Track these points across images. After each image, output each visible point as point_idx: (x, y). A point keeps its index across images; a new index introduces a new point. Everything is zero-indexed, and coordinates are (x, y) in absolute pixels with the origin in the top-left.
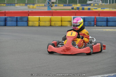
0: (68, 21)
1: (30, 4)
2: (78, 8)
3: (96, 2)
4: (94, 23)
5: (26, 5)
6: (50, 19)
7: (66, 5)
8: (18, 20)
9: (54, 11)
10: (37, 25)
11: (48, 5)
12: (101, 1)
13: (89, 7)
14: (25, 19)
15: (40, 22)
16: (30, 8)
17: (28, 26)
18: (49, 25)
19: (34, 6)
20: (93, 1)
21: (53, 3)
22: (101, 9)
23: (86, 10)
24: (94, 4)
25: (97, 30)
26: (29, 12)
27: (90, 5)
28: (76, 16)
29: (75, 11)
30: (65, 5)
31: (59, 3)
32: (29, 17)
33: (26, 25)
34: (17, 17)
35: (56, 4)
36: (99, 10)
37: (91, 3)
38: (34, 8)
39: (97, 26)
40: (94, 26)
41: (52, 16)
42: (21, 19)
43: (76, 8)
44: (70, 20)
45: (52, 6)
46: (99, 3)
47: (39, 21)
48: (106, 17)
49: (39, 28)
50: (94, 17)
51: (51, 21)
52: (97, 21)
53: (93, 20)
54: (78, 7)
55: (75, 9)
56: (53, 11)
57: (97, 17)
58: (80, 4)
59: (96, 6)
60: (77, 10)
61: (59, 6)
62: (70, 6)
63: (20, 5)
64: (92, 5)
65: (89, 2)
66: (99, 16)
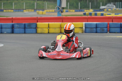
0: (79, 28)
1: (39, 10)
2: (90, 14)
3: (110, 7)
4: (107, 29)
5: (35, 10)
6: (61, 25)
7: (78, 10)
8: (26, 27)
9: (65, 17)
10: (47, 32)
11: (58, 10)
12: (114, 6)
13: (102, 12)
14: (34, 26)
15: (50, 29)
16: (39, 13)
17: (36, 33)
18: (59, 32)
19: (43, 12)
20: (106, 6)
21: (63, 8)
22: (115, 14)
23: (99, 15)
24: (107, 9)
25: (109, 36)
26: (37, 18)
27: (103, 10)
28: (87, 22)
29: (87, 16)
30: (76, 10)
31: (70, 9)
32: (38, 23)
33: (35, 32)
34: (25, 24)
35: (67, 9)
36: (113, 15)
37: (105, 9)
38: (44, 13)
39: (110, 33)
40: (107, 33)
41: (63, 22)
42: (30, 26)
43: (89, 14)
44: (82, 27)
45: (62, 12)
46: (113, 8)
47: (49, 27)
48: (120, 23)
49: (49, 36)
50: (107, 23)
51: (61, 28)
52: (110, 28)
53: (106, 26)
54: (90, 12)
55: (87, 14)
56: (63, 17)
57: (110, 23)
58: (93, 9)
59: (110, 12)
60: (89, 16)
61: (70, 11)
62: (82, 11)
63: (28, 11)
64: (105, 10)
65: (102, 7)
66: (112, 22)
